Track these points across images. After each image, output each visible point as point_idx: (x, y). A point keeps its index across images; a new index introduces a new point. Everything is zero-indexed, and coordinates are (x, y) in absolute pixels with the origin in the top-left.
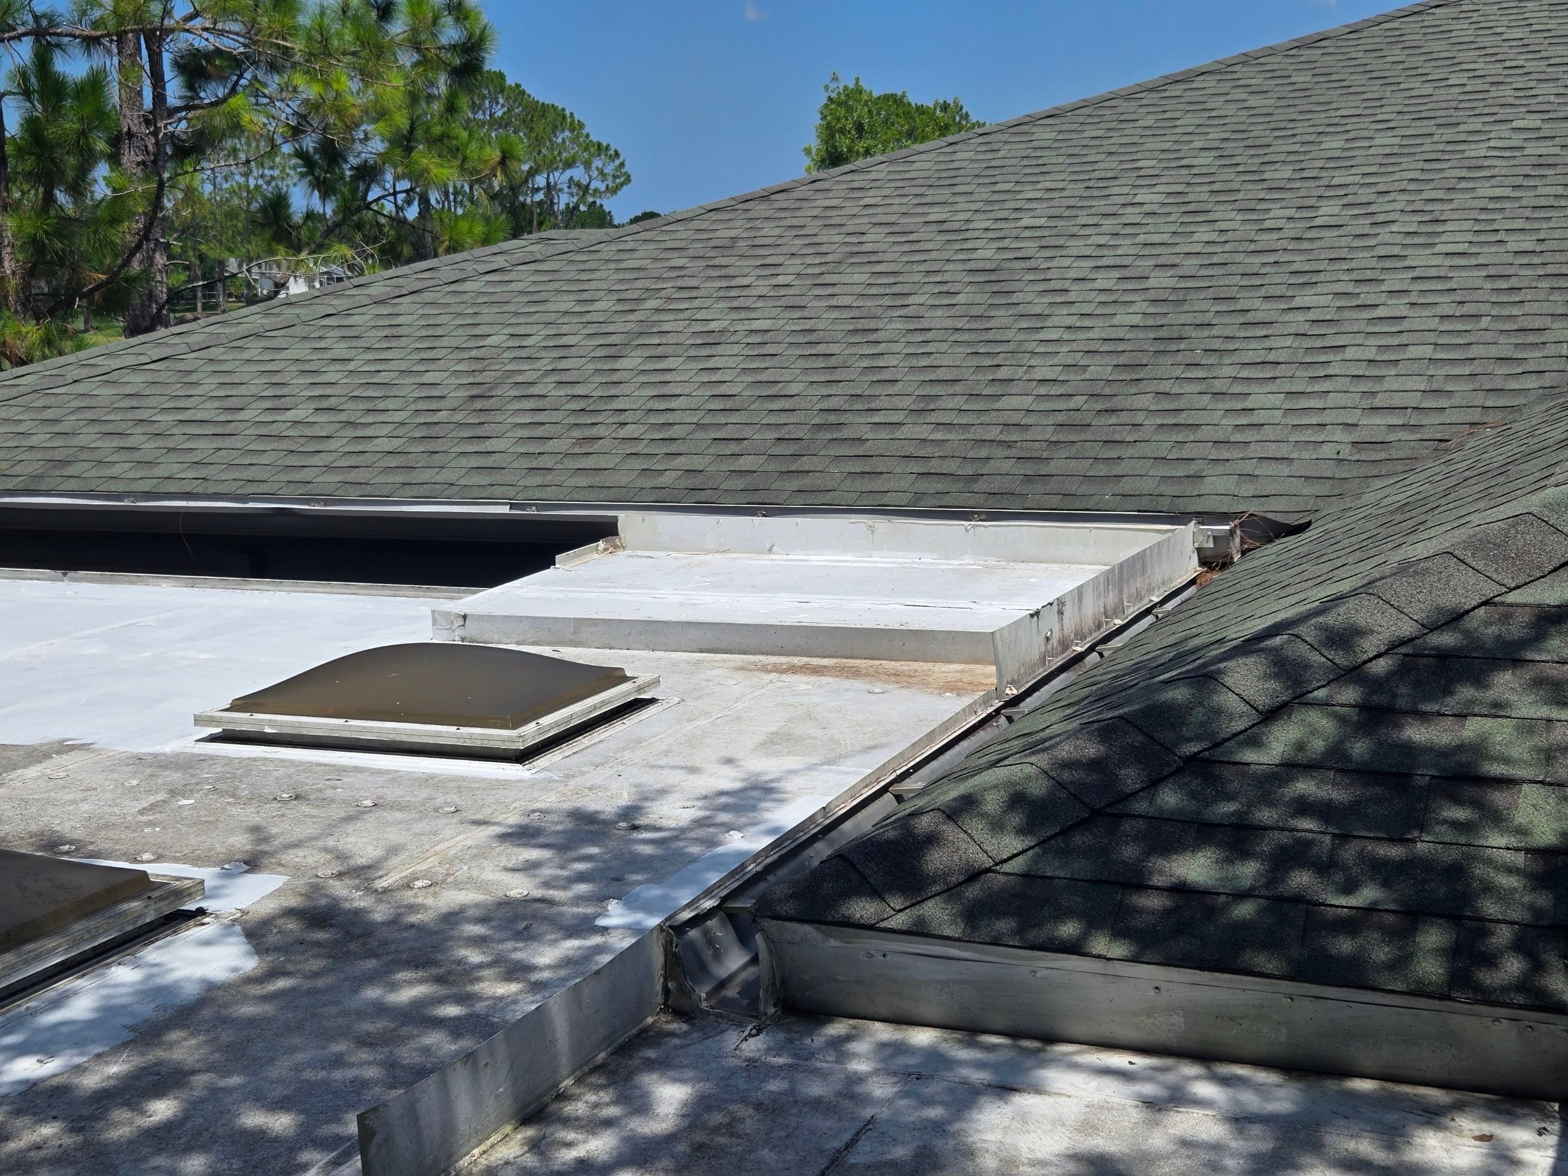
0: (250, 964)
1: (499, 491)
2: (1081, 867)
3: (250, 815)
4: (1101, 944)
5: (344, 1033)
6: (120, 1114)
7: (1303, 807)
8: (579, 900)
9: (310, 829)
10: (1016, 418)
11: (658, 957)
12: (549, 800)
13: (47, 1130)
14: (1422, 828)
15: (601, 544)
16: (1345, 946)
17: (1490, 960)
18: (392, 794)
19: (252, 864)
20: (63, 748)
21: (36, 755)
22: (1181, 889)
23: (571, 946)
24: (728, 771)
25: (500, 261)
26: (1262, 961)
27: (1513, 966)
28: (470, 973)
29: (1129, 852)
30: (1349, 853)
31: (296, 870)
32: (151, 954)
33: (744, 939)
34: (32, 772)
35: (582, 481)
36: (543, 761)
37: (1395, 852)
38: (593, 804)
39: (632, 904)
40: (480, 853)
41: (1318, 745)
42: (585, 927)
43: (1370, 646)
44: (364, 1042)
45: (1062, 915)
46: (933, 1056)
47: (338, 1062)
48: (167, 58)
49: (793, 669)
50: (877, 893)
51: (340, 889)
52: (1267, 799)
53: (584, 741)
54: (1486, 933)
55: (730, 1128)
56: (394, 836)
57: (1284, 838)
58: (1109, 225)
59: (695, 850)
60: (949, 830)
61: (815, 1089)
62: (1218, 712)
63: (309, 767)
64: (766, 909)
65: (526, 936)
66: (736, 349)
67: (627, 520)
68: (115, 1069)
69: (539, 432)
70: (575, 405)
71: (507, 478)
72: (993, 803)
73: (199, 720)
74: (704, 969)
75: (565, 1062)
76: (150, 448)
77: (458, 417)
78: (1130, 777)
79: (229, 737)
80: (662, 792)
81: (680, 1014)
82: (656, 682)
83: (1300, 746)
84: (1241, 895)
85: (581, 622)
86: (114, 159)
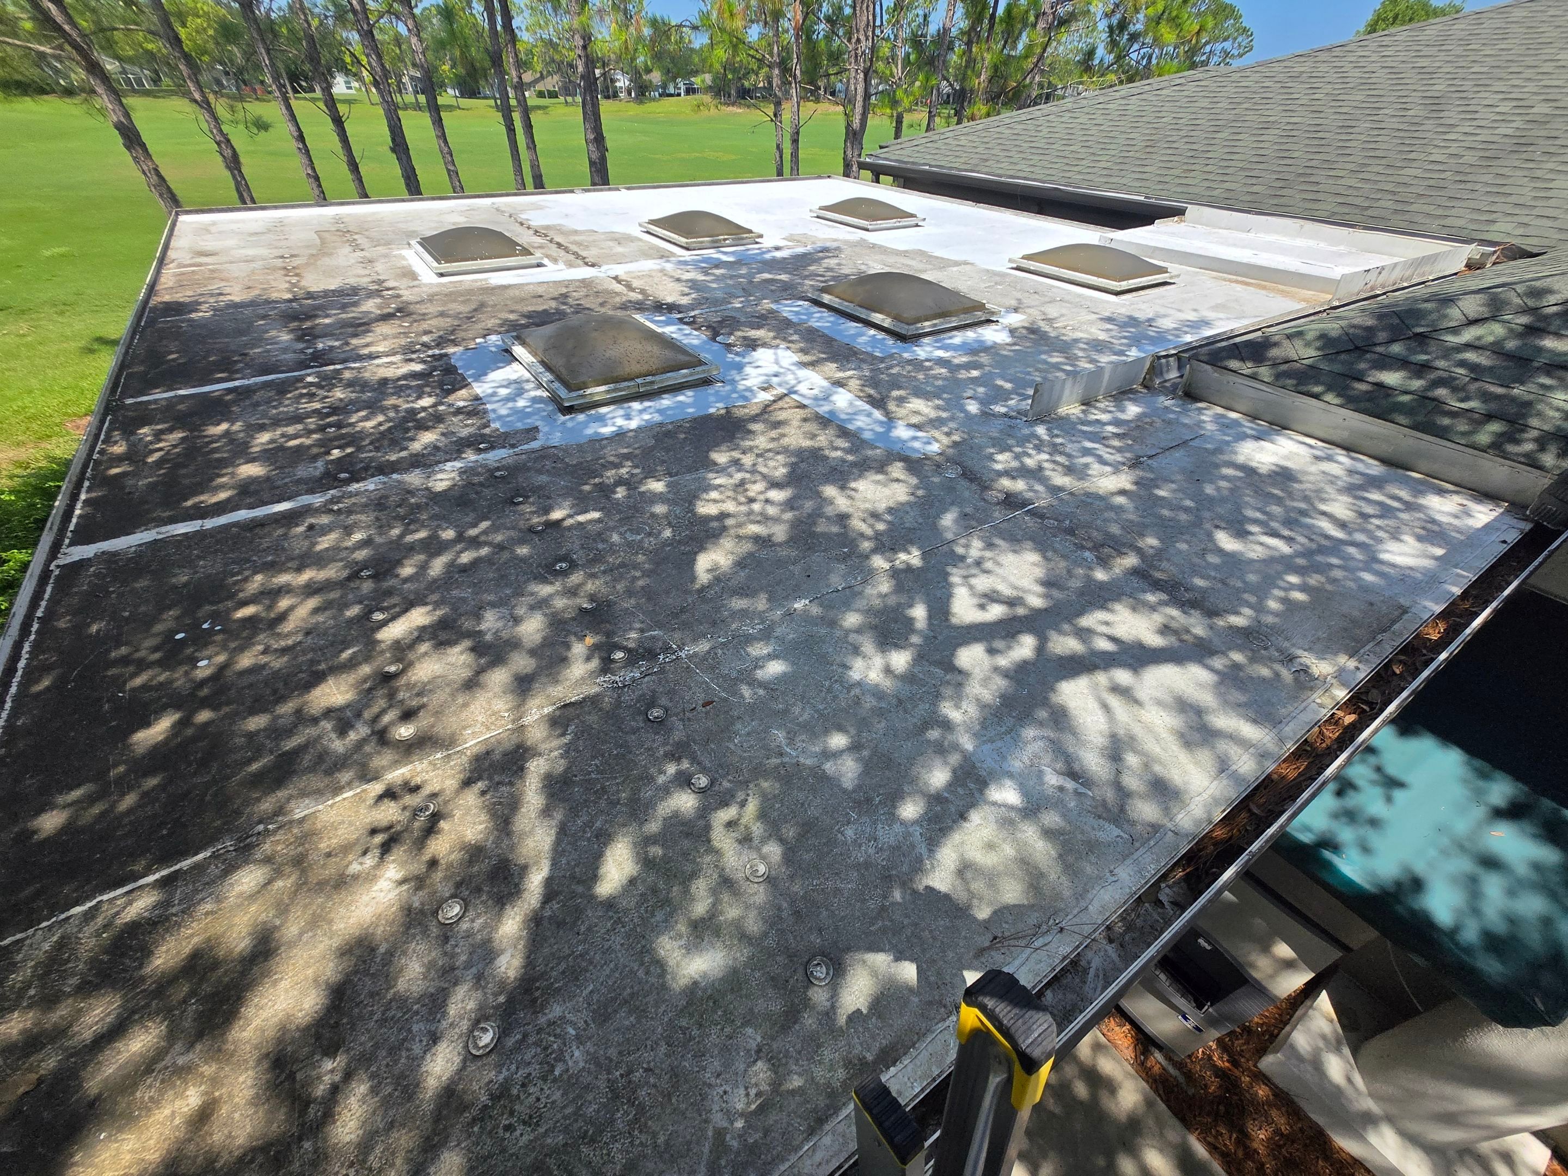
0: (1009, 340)
1: (1143, 190)
2: (1337, 368)
3: (1019, 295)
4: (1329, 397)
5: (1033, 366)
6: (963, 372)
7: (1462, 364)
8: (1121, 345)
9: (1037, 303)
10: (1406, 180)
11: (1147, 365)
13: (943, 370)
14: (1522, 383)
15: (1176, 218)
16: (1446, 421)
17: (1518, 442)
19: (1016, 310)
21: (957, 264)
22: (1380, 385)
24: (1195, 314)
25: (1182, 81)
26: (1402, 419)
27: (1529, 447)
28: (1077, 358)
29: (1362, 366)
30: (1474, 387)
32: (980, 330)
34: (955, 269)
35: (1179, 189)
36: (1124, 297)
37: (1500, 391)
38: (1136, 315)
39: (1141, 350)
40: (1091, 323)
41: (1491, 339)
42: (1121, 353)
43: (1552, 299)
44: (1037, 370)
45: (1317, 383)
46: (1236, 423)
47: (1029, 373)
49: (1237, 282)
50: (1243, 360)
51: (1042, 324)
52: (1445, 357)
53: (1142, 293)
54: (1523, 431)
55: (1151, 424)
56: (1064, 311)
57: (1445, 375)
58: (1529, 73)
59: (1170, 337)
60: (1286, 343)
61: (1186, 421)
62: (1445, 316)
63: (1041, 283)
64: (1196, 357)
65: (1100, 351)
66: (1277, 132)
67: (1192, 210)
68: (965, 359)
69: (1169, 165)
70: (1189, 154)
71: (1147, 184)
72: (1310, 336)
73: (1010, 260)
74: (1161, 374)
75: (1102, 391)
77: (1138, 155)
78: (1382, 336)
79: (1018, 269)
80: (1165, 316)
81: (1146, 387)
82: (1178, 276)
83: (1479, 338)
84: (1406, 392)
85: (1156, 249)
86: (1034, 26)
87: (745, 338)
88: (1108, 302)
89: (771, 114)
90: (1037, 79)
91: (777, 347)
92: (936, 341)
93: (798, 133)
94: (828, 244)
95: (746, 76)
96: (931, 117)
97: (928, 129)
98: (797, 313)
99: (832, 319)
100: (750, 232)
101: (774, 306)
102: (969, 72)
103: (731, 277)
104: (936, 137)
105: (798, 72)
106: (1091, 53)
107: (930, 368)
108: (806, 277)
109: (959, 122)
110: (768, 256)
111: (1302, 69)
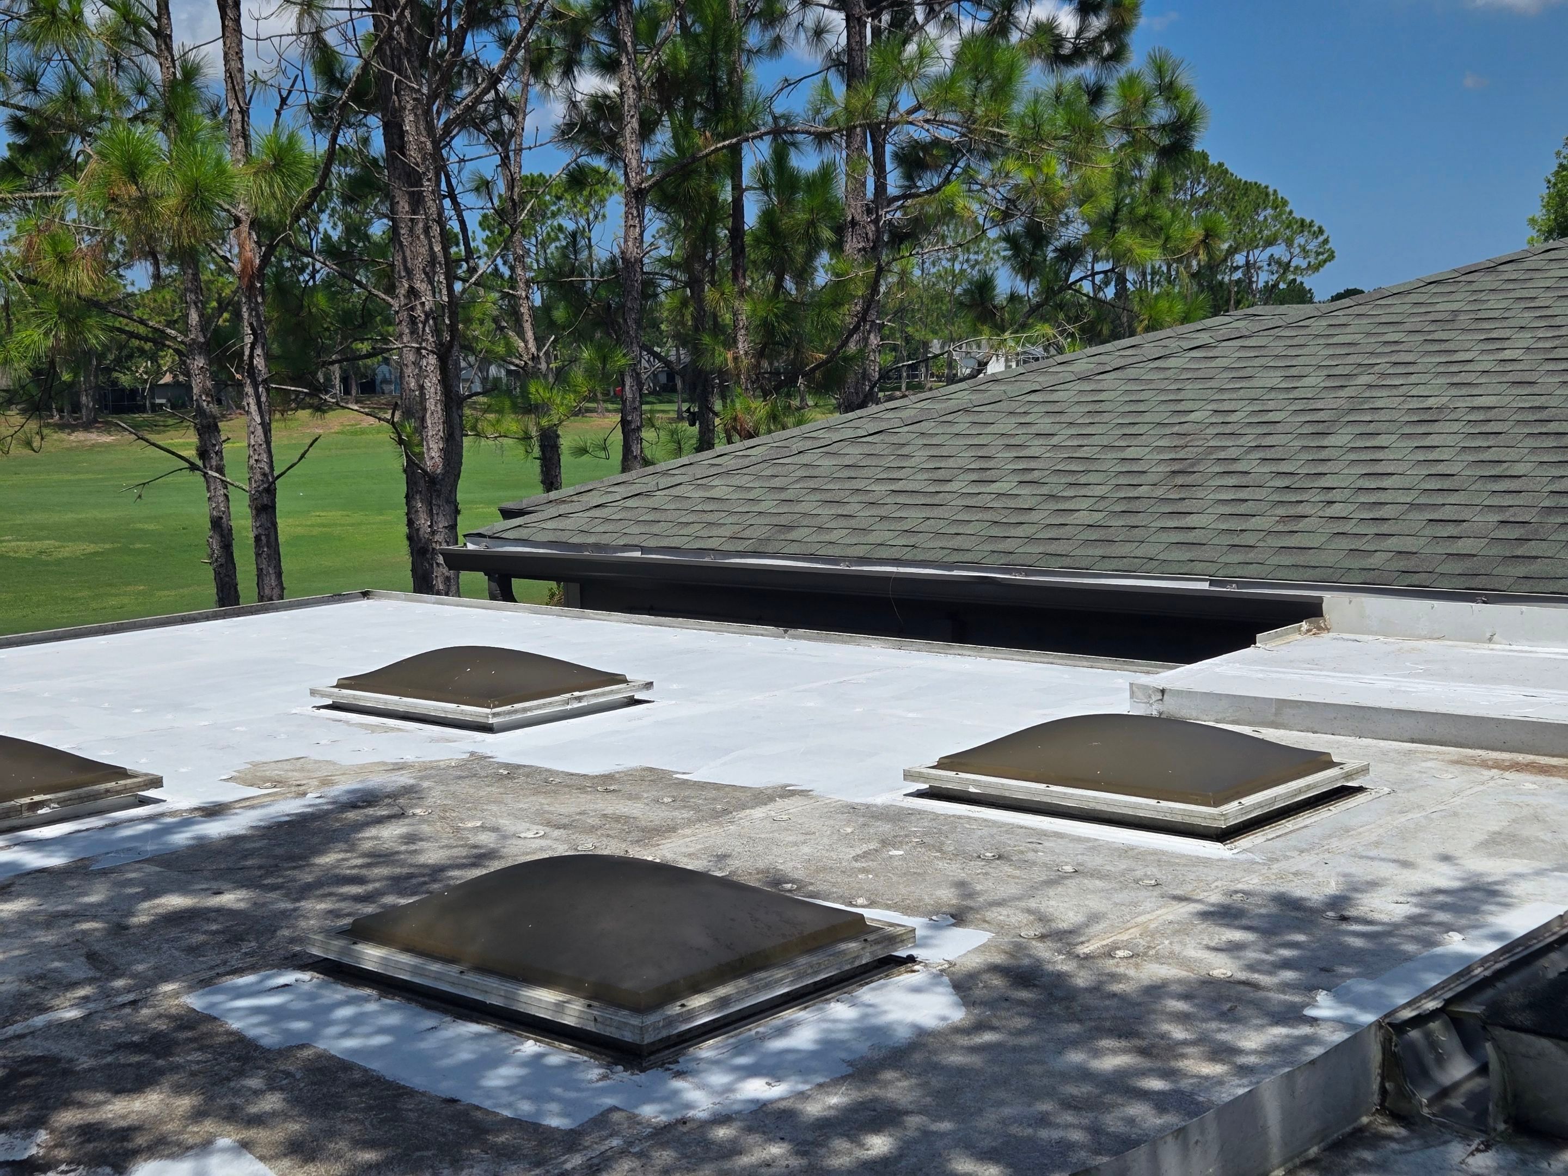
0: (958, 1015)
1: (1198, 567)
3: (955, 870)
5: (1050, 1093)
6: (840, 1143)
8: (1285, 987)
9: (1012, 890)
11: (1375, 1054)
12: (1252, 882)
15: (1304, 625)
18: (1094, 861)
19: (959, 918)
20: (786, 792)
23: (1278, 1033)
24: (1445, 868)
28: (1173, 1049)
31: (1000, 928)
32: (866, 996)
33: (1470, 1048)
36: (1245, 842)
38: (1299, 890)
39: (1342, 997)
40: (1181, 929)
42: (1292, 1015)
44: (1069, 1104)
47: (1043, 1120)
51: (1043, 951)
53: (1288, 825)
56: (1095, 904)
59: (1410, 947)
63: (1011, 829)
65: (1230, 1017)
66: (1456, 427)
67: (1333, 602)
68: (835, 1100)
69: (1242, 509)
70: (1279, 483)
71: (1207, 554)
73: (908, 775)
74: (1425, 1074)
75: (1275, 1151)
76: (864, 516)
79: (935, 794)
80: (1373, 885)
81: (1398, 1117)
82: (1365, 770)
88: (1208, 864)
93: (271, 490)
94: (375, 783)
98: (276, 1015)
99: (392, 1020)
101: (195, 1001)
107: (732, 1148)
108: (305, 892)
111: (1455, 306)
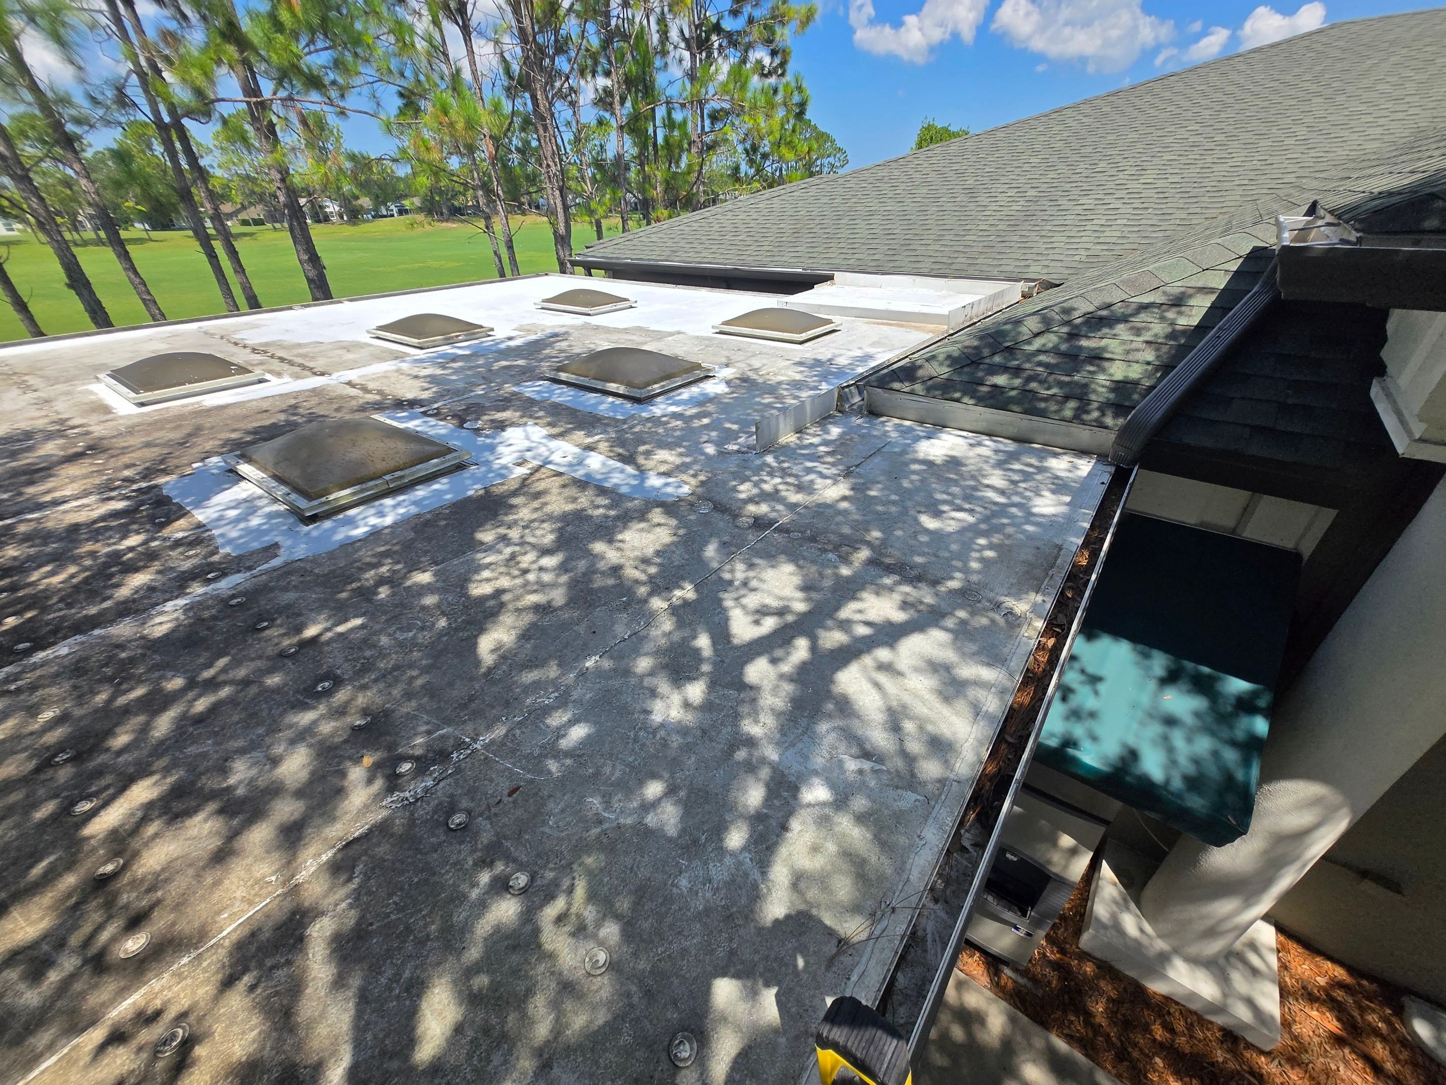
0: (727, 390)
1: (799, 264)
2: (965, 377)
3: (726, 353)
4: (966, 400)
5: (751, 408)
6: (695, 421)
7: (1040, 364)
8: (814, 381)
9: (742, 358)
10: (969, 243)
11: (835, 395)
12: (807, 355)
13: (679, 423)
15: (829, 282)
17: (1088, 412)
18: (764, 350)
19: (727, 366)
20: (679, 333)
22: (995, 386)
23: (811, 393)
24: (859, 350)
28: (784, 397)
29: (980, 374)
31: (739, 368)
32: (702, 385)
33: (860, 393)
35: (825, 262)
36: (806, 345)
38: (820, 357)
39: (829, 383)
40: (787, 368)
41: (1050, 345)
42: (816, 388)
43: (1076, 314)
44: (755, 411)
45: (955, 391)
46: (910, 428)
47: (749, 414)
48: (706, 112)
50: (901, 381)
51: (750, 374)
52: (1028, 361)
53: (818, 340)
54: (1090, 404)
55: (851, 440)
56: (765, 361)
57: (1032, 373)
59: (848, 371)
60: (927, 365)
61: (876, 433)
62: (1019, 333)
64: (868, 385)
65: (799, 389)
67: (837, 275)
68: (694, 411)
69: (813, 245)
70: (825, 236)
71: (801, 260)
72: (940, 358)
73: (713, 327)
74: (848, 399)
75: (808, 420)
76: (699, 248)
77: (789, 239)
78: (986, 352)
79: (719, 332)
80: (840, 355)
81: (841, 411)
82: (841, 325)
83: (1044, 345)
84: (1014, 388)
85: (820, 306)
86: (689, 151)
87: (492, 421)
88: (795, 350)
89: (483, 226)
90: (701, 188)
91: (525, 424)
92: (668, 399)
93: (511, 241)
94: (557, 330)
95: (454, 197)
96: (624, 221)
97: (624, 231)
98: (539, 392)
99: (572, 393)
100: (481, 327)
101: (515, 389)
102: (647, 186)
103: (470, 368)
104: (631, 237)
105: (500, 192)
106: (737, 169)
107: (667, 423)
108: (542, 360)
109: (649, 224)
110: (503, 346)
